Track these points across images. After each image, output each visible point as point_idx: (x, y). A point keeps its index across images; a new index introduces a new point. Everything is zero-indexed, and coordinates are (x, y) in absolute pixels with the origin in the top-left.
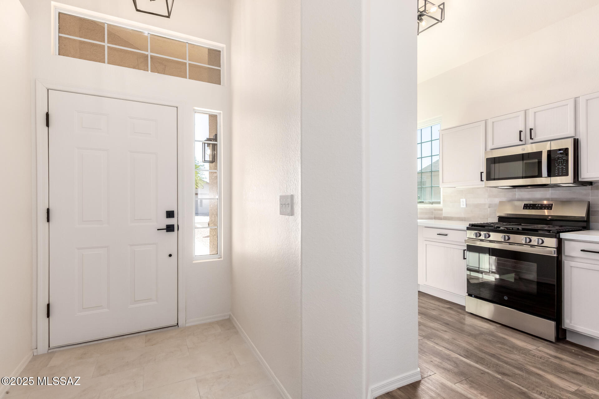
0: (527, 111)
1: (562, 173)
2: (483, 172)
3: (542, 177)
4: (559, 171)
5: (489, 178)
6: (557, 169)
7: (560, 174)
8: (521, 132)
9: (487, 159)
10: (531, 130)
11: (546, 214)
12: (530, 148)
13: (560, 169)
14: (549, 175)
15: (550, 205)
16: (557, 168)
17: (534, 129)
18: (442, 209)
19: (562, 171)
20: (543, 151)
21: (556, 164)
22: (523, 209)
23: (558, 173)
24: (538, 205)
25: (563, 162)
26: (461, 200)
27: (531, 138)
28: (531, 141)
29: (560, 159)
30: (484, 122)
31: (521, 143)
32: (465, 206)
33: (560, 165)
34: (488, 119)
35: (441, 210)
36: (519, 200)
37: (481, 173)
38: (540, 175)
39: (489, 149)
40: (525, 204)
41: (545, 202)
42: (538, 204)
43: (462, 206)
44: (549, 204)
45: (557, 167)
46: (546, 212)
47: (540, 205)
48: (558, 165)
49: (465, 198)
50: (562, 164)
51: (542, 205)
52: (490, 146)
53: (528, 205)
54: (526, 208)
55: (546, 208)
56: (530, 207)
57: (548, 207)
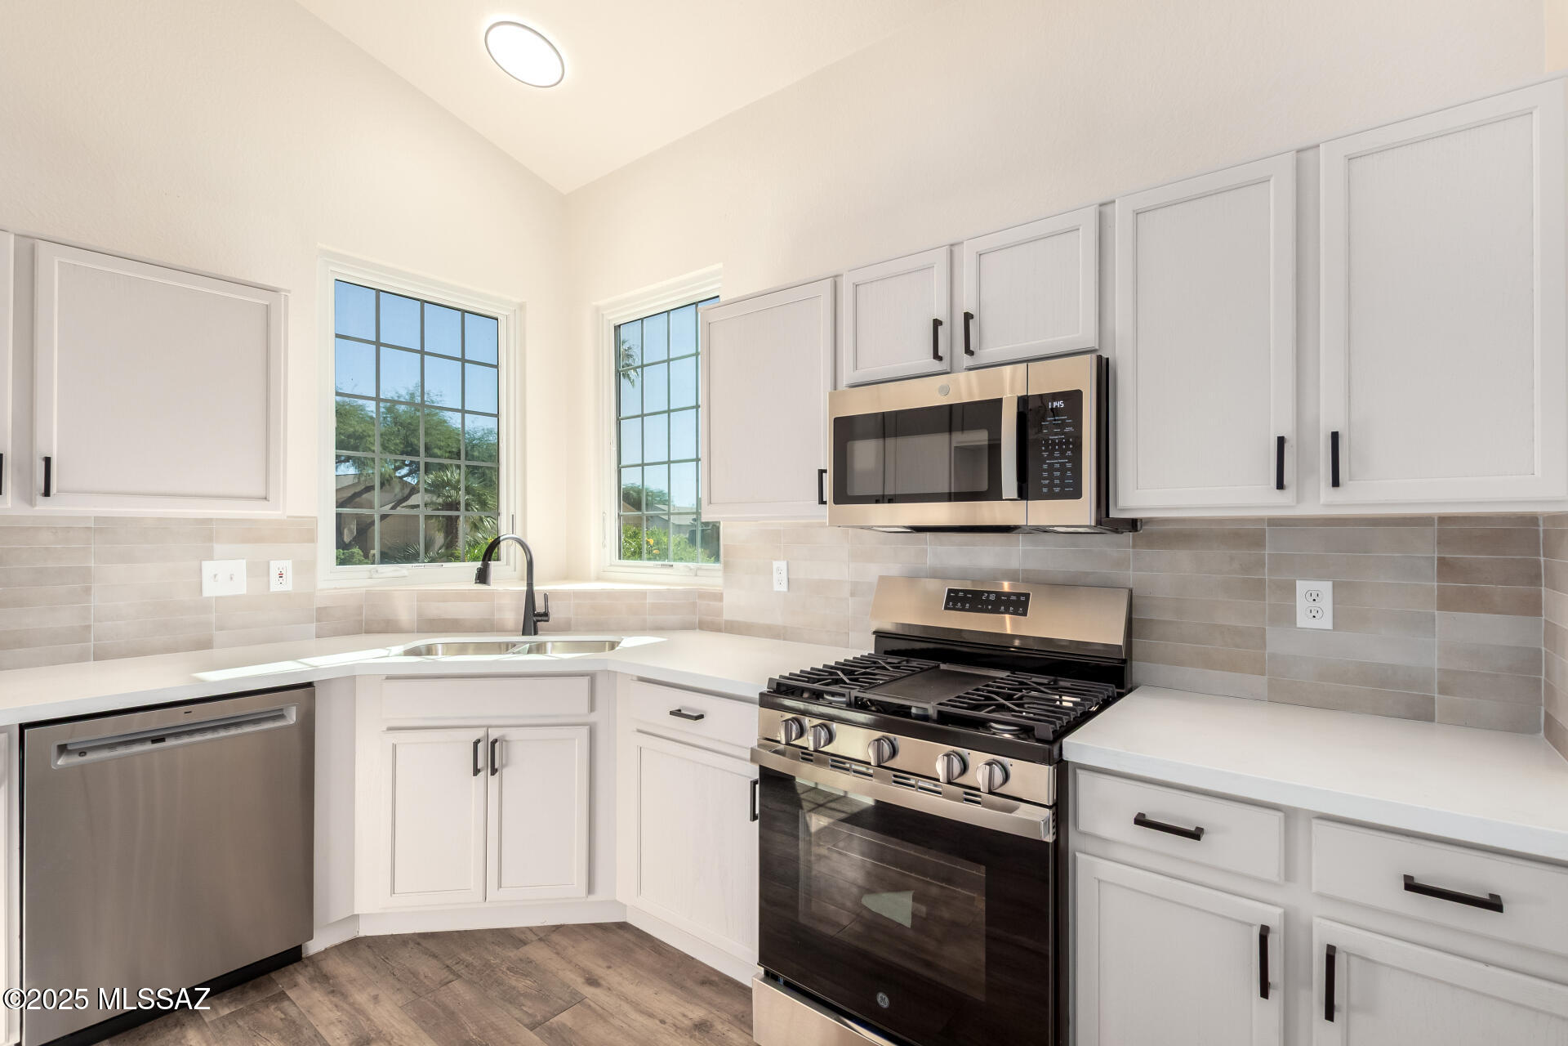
0: (956, 249)
1: (1063, 485)
2: (825, 471)
3: (1000, 499)
4: (1051, 478)
5: (843, 496)
6: (1045, 471)
7: (1057, 490)
8: (937, 323)
9: (836, 420)
10: (968, 317)
11: (1009, 630)
12: (965, 388)
13: (1057, 470)
14: (1023, 494)
15: (1023, 598)
16: (1045, 466)
17: (976, 317)
18: (722, 594)
19: (1062, 478)
20: (1004, 397)
21: (1045, 451)
22: (946, 608)
23: (1051, 486)
24: (988, 596)
25: (1065, 444)
26: (776, 564)
27: (969, 351)
28: (968, 361)
29: (1056, 434)
30: (828, 283)
31: (937, 366)
32: (784, 588)
33: (1057, 454)
34: (841, 275)
35: (719, 597)
36: (935, 574)
37: (822, 472)
38: (993, 493)
39: (845, 383)
40: (950, 591)
41: (1006, 587)
42: (989, 593)
43: (777, 588)
44: (1019, 595)
45: (1048, 463)
46: (1008, 624)
47: (992, 597)
48: (1051, 456)
49: (784, 560)
50: (1063, 453)
51: (999, 594)
52: (847, 376)
53: (961, 594)
54: (955, 604)
55: (1011, 609)
56: (964, 600)
57: (1017, 604)
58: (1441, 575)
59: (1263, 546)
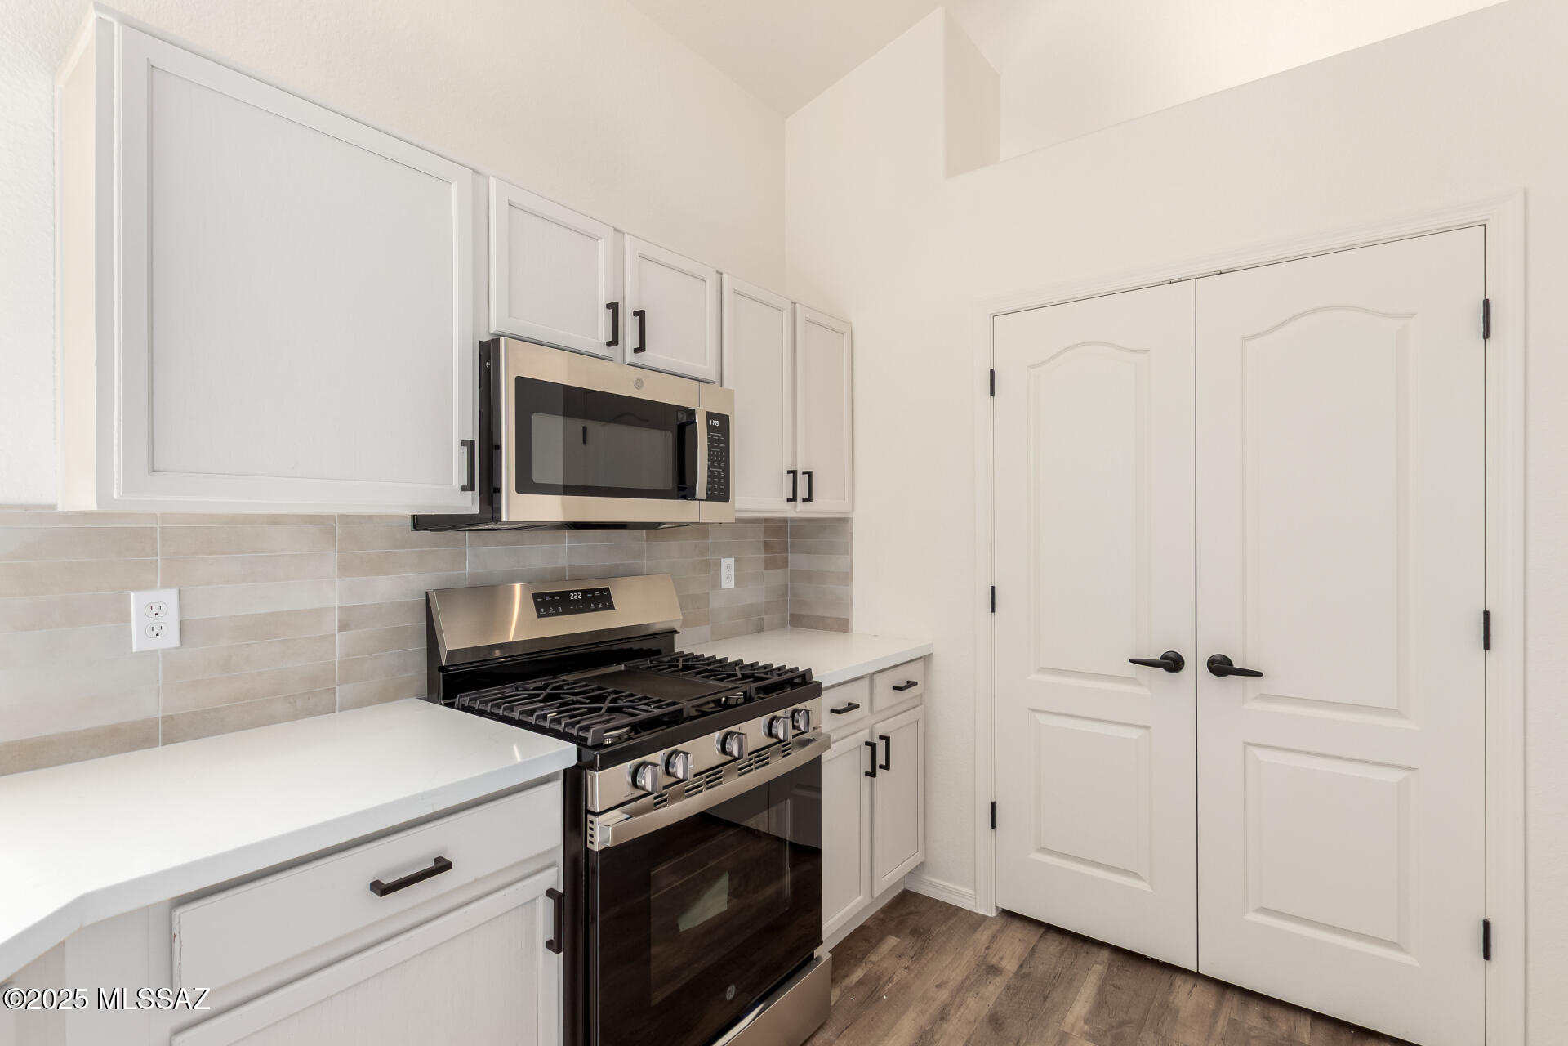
0: (621, 235)
1: (719, 490)
4: (713, 483)
5: (528, 483)
6: (710, 477)
7: (716, 493)
13: (716, 477)
15: (605, 593)
19: (719, 484)
22: (538, 616)
23: (713, 491)
24: (574, 596)
25: (720, 457)
26: (140, 599)
29: (716, 447)
30: (465, 173)
32: (168, 641)
33: (716, 464)
34: (485, 176)
39: (494, 328)
40: (535, 596)
42: (574, 592)
43: (143, 645)
44: (600, 590)
45: (711, 470)
47: (579, 596)
48: (713, 465)
50: (719, 464)
52: (497, 317)
53: (548, 598)
54: (547, 610)
55: (600, 604)
56: (553, 603)
57: (599, 599)
58: (767, 551)
59: (708, 537)
